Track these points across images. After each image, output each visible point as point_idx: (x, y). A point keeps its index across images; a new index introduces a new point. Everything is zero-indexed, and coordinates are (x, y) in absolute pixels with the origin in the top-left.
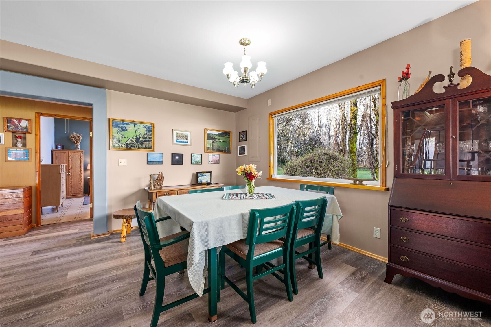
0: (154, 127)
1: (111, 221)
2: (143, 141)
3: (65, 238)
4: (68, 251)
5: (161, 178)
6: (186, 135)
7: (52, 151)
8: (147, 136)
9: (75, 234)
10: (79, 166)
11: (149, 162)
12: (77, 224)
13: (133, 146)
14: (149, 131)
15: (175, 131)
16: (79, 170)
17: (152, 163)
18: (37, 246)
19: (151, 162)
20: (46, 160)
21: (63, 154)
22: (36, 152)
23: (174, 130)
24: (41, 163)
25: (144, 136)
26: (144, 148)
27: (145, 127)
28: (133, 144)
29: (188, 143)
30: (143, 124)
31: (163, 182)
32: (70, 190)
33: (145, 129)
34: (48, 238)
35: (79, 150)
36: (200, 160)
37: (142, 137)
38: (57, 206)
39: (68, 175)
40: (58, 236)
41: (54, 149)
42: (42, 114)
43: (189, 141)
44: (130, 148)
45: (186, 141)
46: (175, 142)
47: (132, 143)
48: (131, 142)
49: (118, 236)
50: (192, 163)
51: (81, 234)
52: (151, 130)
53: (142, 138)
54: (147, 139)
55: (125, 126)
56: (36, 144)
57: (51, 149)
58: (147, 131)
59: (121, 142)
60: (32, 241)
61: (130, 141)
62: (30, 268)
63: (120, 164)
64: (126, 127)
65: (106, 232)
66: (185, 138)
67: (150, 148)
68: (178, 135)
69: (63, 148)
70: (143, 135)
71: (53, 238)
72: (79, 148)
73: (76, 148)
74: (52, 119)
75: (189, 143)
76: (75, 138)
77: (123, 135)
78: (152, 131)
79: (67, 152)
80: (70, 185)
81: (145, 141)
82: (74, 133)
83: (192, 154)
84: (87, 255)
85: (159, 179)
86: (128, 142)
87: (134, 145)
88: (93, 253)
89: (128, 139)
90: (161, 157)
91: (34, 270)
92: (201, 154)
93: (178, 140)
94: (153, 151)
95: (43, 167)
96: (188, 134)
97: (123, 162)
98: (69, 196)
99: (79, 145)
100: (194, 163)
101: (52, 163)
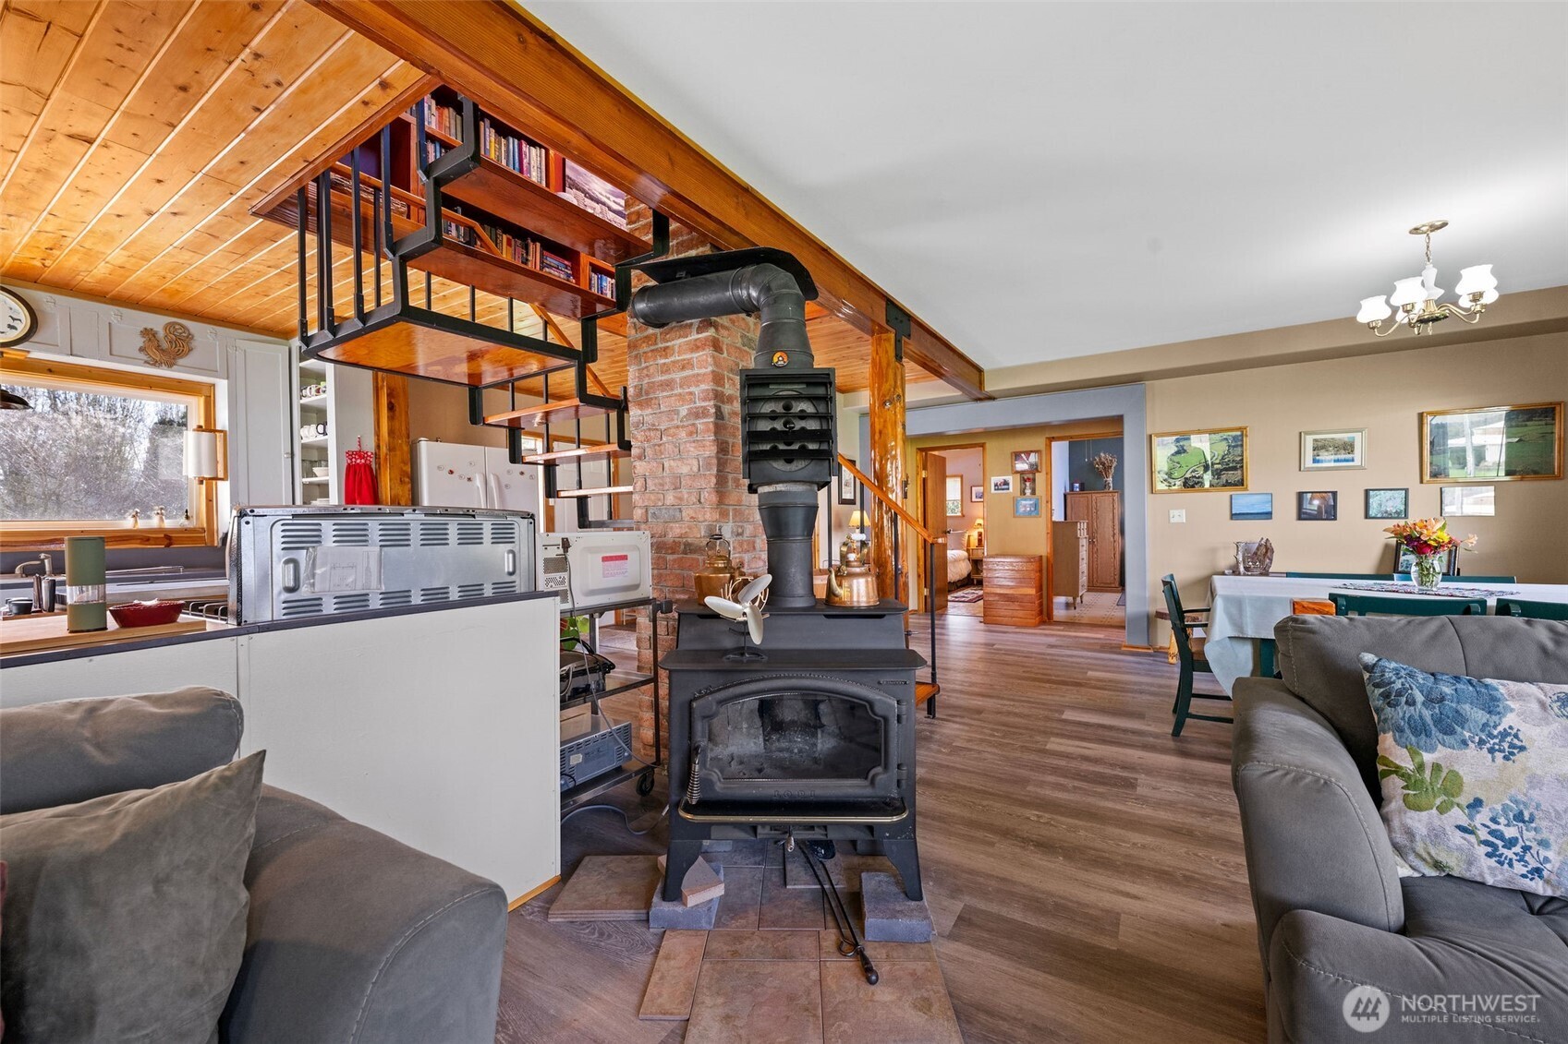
0: (1246, 436)
1: (1156, 627)
2: (1221, 470)
3: (1085, 641)
4: (1089, 654)
5: (1267, 552)
6: (1346, 440)
7: (1065, 496)
8: (1231, 457)
9: (1099, 639)
10: (1111, 523)
11: (1236, 514)
12: (1104, 629)
13: (1198, 482)
14: (1234, 447)
15: (1307, 437)
16: (1112, 534)
17: (1240, 517)
18: (1052, 640)
19: (1239, 514)
20: (1058, 516)
21: (1082, 500)
22: (1047, 502)
23: (1307, 433)
24: (1053, 519)
25: (1222, 459)
26: (1224, 486)
27: (1226, 439)
28: (1199, 477)
29: (1353, 460)
30: (1221, 434)
31: (1271, 560)
32: (1095, 576)
33: (1224, 443)
34: (1064, 636)
35: (1111, 489)
36: (1402, 508)
37: (1218, 461)
38: (1074, 599)
39: (1091, 543)
40: (1076, 637)
41: (1068, 491)
42: (1053, 439)
43: (1357, 454)
44: (1193, 486)
45: (1349, 456)
46: (1308, 463)
47: (1195, 477)
48: (1193, 474)
49: (1164, 655)
50: (1367, 516)
51: (1108, 642)
52: (1239, 443)
53: (1219, 464)
54: (1231, 465)
55: (1181, 444)
56: (1047, 491)
57: (1063, 492)
58: (1229, 446)
59: (1173, 476)
60: (1046, 635)
61: (1192, 472)
62: (1048, 657)
63: (1172, 520)
64: (1182, 446)
65: (1146, 645)
66: (1345, 450)
67: (1241, 483)
68: (1320, 444)
69: (1082, 488)
70: (1220, 458)
71: (1070, 637)
72: (1111, 485)
73: (1106, 485)
74: (1065, 444)
75: (1357, 463)
76: (1103, 464)
77: (1178, 463)
78: (1242, 446)
79: (1089, 495)
80: (1095, 566)
81: (1226, 469)
82: (1102, 455)
83: (1367, 492)
84: (1112, 663)
85: (1259, 553)
86: (1188, 475)
87: (1200, 480)
88: (1121, 664)
89: (1187, 468)
90: (1267, 502)
91: (1052, 660)
92: (1406, 491)
93: (1317, 458)
94: (1246, 489)
95: (1055, 524)
96: (1354, 437)
97: (1179, 516)
98: (1093, 587)
99: (1110, 480)
100: (1379, 515)
101: (1065, 519)
